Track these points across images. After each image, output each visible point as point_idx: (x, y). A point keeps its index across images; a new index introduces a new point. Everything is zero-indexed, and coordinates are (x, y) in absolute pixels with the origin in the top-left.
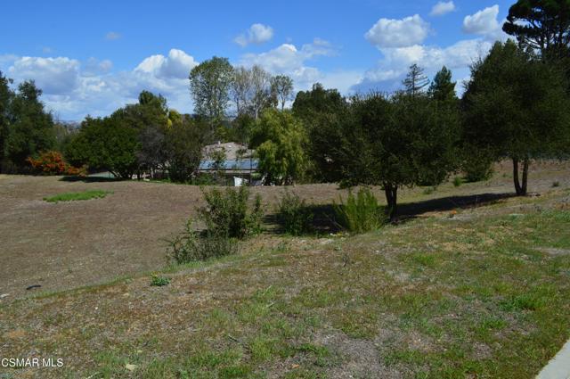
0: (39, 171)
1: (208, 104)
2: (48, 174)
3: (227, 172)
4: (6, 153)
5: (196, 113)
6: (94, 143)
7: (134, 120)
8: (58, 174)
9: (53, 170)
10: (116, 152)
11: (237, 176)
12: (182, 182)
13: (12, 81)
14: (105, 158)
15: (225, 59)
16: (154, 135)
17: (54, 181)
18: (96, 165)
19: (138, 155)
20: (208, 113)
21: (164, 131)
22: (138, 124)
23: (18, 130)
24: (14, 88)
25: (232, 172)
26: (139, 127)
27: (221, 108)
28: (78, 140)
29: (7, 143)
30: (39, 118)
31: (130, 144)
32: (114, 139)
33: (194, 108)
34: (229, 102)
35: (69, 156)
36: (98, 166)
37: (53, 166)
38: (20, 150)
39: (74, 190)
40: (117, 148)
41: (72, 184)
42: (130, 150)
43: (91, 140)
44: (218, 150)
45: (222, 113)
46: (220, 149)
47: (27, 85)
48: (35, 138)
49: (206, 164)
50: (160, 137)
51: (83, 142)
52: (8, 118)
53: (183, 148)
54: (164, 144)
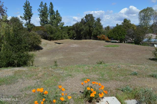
0: (100, 39)
1: (144, 22)
2: (102, 40)
3: (152, 42)
4: (93, 35)
5: (139, 25)
6: (114, 33)
7: (125, 27)
8: (104, 40)
9: (103, 39)
10: (120, 35)
11: (155, 44)
12: (138, 44)
13: (95, 18)
14: (117, 37)
15: (151, 8)
16: (131, 31)
17: (103, 42)
18: (115, 38)
19: (126, 37)
20: (143, 24)
21: (134, 30)
22: (127, 28)
23: (96, 29)
24: (95, 19)
25: (154, 43)
26: (127, 29)
27: (148, 23)
28: (110, 32)
29: (93, 32)
30: (100, 26)
31: (124, 33)
32: (120, 32)
33: (139, 23)
34: (151, 21)
35: (108, 36)
36: (115, 39)
37: (103, 38)
38: (96, 34)
39: (109, 44)
40: (120, 34)
41: (108, 43)
42: (124, 35)
43: (114, 32)
44: (150, 36)
45: (148, 24)
46: (151, 36)
47: (98, 18)
48: (99, 31)
49: (145, 40)
50: (133, 32)
51: (112, 32)
52: (94, 26)
53: (139, 35)
54: (134, 34)
